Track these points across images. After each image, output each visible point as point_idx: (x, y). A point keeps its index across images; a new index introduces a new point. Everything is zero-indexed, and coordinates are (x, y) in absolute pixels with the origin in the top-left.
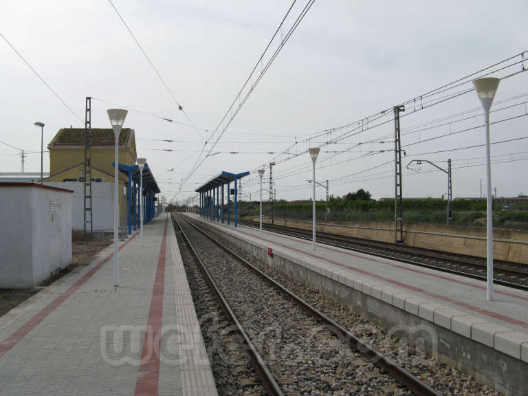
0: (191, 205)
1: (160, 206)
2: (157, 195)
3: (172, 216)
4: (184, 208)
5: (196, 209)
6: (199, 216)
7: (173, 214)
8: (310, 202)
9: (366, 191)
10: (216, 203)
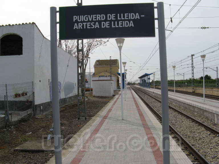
0: (137, 82)
4: (134, 84)
5: (139, 84)
6: (139, 86)
8: (173, 81)
10: (147, 82)
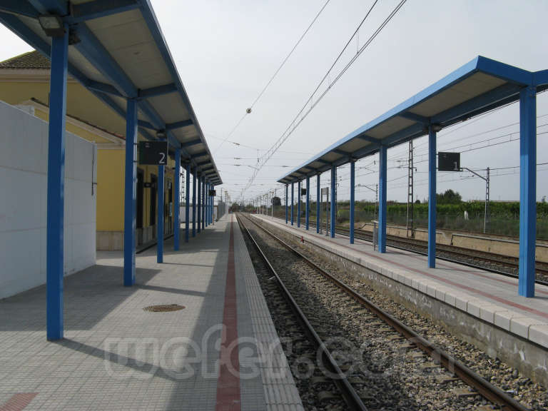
1: (222, 205)
2: (216, 188)
3: (238, 218)
7: (239, 215)
9: (455, 192)
